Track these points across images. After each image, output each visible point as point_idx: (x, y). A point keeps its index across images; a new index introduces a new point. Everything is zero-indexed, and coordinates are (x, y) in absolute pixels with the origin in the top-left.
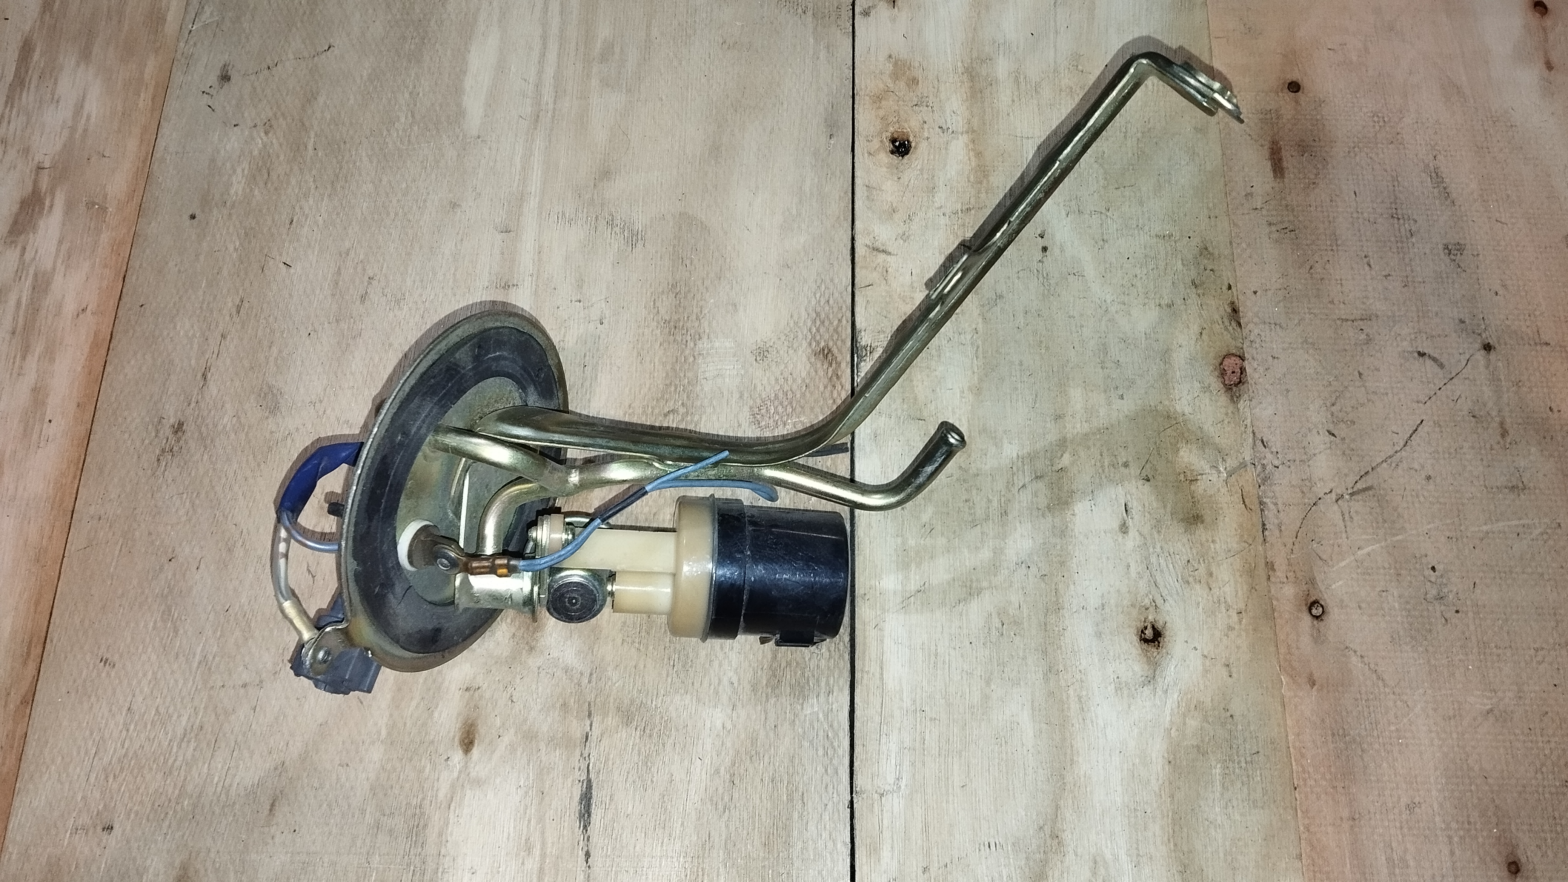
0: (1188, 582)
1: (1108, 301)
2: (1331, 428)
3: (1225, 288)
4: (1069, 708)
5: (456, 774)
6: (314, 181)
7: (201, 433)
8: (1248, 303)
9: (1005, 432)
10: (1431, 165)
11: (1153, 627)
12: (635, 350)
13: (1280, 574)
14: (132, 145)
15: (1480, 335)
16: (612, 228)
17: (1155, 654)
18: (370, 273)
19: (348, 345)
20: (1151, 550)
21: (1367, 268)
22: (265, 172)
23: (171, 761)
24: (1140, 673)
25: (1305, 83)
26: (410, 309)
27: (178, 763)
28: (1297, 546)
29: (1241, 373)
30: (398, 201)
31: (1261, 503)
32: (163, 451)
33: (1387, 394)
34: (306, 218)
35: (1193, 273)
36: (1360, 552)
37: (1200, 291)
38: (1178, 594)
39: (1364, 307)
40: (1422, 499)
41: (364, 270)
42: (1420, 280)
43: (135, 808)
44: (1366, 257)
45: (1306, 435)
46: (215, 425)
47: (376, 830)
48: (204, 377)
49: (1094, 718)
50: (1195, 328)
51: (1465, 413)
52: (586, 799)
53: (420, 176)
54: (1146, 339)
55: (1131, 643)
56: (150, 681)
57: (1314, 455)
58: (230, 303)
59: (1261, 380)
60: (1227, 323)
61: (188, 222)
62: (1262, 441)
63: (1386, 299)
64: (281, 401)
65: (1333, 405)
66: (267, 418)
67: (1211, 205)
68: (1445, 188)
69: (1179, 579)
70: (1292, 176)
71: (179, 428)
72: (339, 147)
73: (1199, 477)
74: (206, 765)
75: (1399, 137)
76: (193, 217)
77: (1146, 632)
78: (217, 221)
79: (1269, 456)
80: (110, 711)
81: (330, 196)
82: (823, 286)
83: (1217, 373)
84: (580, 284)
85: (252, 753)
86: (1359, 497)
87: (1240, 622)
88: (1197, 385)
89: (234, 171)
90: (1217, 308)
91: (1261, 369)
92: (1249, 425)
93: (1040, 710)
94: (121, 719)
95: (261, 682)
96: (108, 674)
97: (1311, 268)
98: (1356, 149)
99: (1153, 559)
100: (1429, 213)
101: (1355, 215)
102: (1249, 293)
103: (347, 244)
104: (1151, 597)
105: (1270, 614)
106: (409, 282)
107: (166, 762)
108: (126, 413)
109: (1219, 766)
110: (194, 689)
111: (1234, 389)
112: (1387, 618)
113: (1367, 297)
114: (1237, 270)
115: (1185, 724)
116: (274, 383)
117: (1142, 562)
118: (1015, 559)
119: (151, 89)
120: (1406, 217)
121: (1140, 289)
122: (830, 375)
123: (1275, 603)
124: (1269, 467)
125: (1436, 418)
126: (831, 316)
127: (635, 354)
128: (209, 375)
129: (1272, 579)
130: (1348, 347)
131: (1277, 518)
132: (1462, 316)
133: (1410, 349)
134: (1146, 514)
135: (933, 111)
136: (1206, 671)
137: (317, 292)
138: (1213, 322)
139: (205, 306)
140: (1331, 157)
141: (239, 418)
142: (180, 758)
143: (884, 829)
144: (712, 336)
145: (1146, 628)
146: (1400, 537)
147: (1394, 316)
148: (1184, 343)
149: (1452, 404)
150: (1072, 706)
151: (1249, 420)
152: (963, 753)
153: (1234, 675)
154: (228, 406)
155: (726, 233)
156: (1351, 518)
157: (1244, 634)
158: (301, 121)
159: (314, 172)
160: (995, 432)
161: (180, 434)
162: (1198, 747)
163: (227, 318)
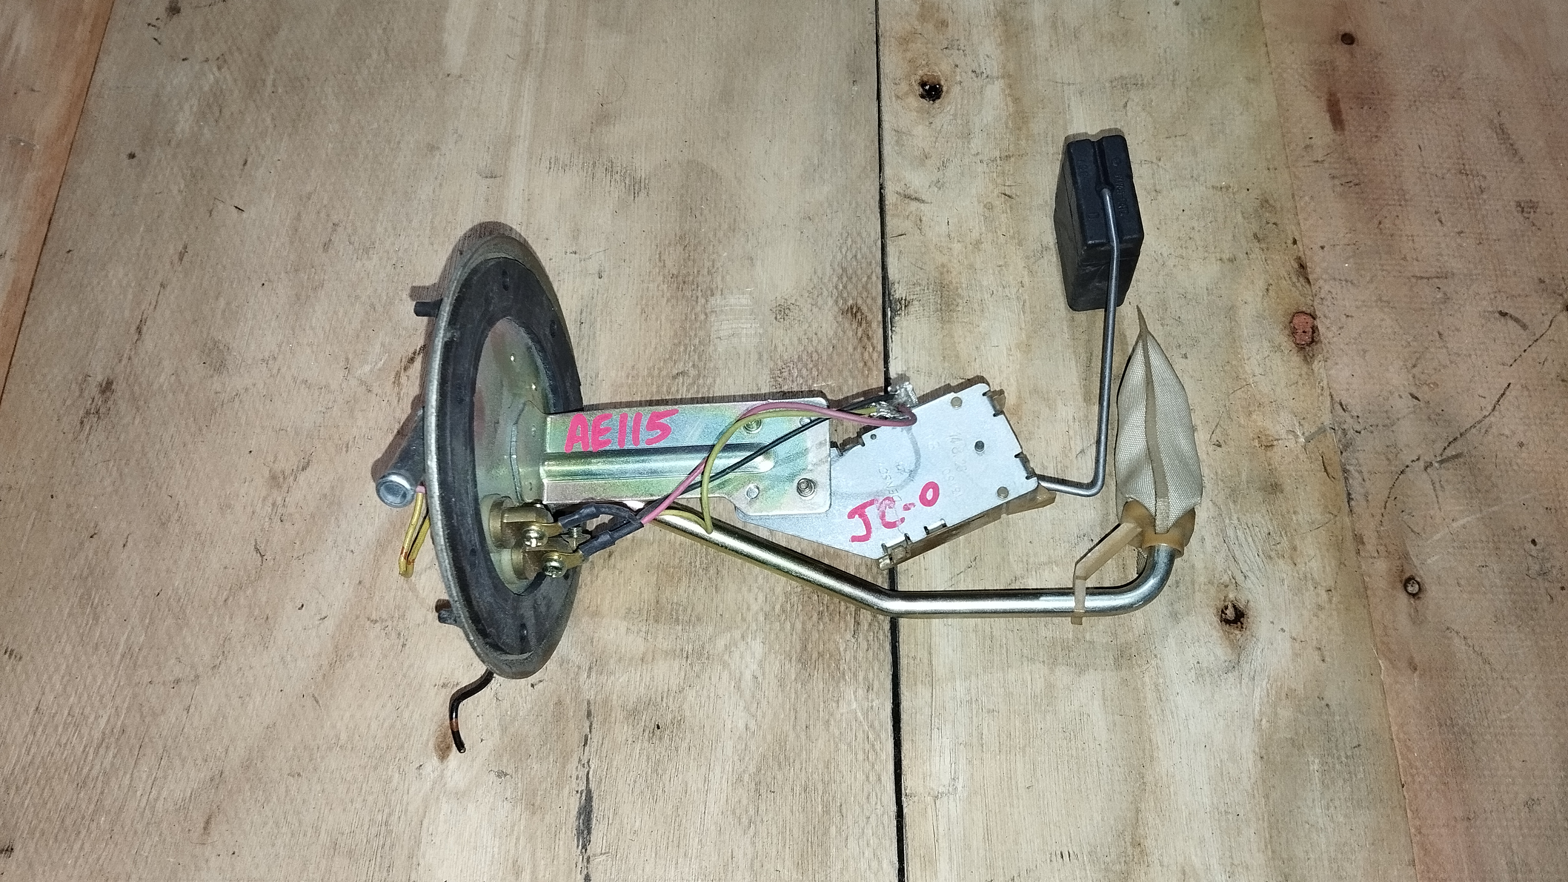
0: (1270, 557)
1: (1165, 255)
2: (1414, 390)
3: (1290, 242)
4: (1145, 698)
5: (429, 785)
6: (273, 119)
7: (133, 393)
8: (1316, 258)
9: (1059, 393)
10: (1495, 121)
11: (1234, 606)
12: (639, 307)
13: (1371, 546)
14: (65, 79)
15: (1561, 295)
16: (612, 176)
17: (1239, 636)
18: (335, 218)
19: (308, 297)
20: (1227, 521)
21: (1438, 223)
22: (216, 109)
23: (85, 771)
24: (1223, 658)
25: (1359, 35)
26: (380, 259)
27: (94, 772)
28: (1386, 517)
29: (1313, 332)
30: (368, 142)
31: (1345, 471)
32: (88, 413)
33: (1470, 355)
34: (263, 159)
35: (1255, 227)
36: (1455, 525)
37: (1264, 246)
38: (1260, 569)
39: (1439, 264)
40: (1516, 467)
41: (328, 216)
42: (1495, 237)
43: (42, 825)
44: (1436, 213)
45: (1388, 399)
46: (150, 385)
47: (332, 850)
48: (139, 330)
49: (1174, 709)
50: (1260, 284)
51: (1553, 375)
52: (586, 813)
53: (394, 116)
54: (1208, 294)
55: (1211, 625)
56: (63, 677)
57: (1398, 419)
58: (172, 250)
59: (1335, 339)
60: (1295, 280)
61: (127, 161)
62: (1341, 405)
63: (1461, 257)
64: (228, 357)
65: (1414, 366)
66: (212, 377)
67: (1269, 157)
68: (1512, 145)
69: (1261, 554)
70: (1352, 128)
71: (107, 387)
72: (303, 86)
73: (1275, 443)
74: (128, 776)
75: (1461, 92)
76: (132, 156)
77: (1227, 612)
78: (160, 161)
79: (1349, 420)
80: (15, 710)
81: (290, 135)
82: (850, 240)
83: (1287, 332)
84: (576, 234)
85: (184, 761)
86: (1448, 465)
87: (1330, 601)
88: (1266, 344)
89: (181, 108)
90: (1282, 263)
91: (1334, 329)
92: (1325, 387)
93: (1112, 700)
94: (26, 720)
95: (197, 677)
96: (13, 670)
97: (1380, 223)
98: (1417, 103)
99: (1230, 532)
100: (1498, 169)
101: (1422, 170)
102: (1316, 248)
103: (309, 188)
104: (1230, 573)
105: (1363, 591)
106: (380, 229)
107: (80, 770)
108: (46, 370)
109: (1317, 761)
110: (116, 685)
111: (1307, 348)
112: (1490, 596)
113: (1441, 255)
114: (1302, 224)
115: (1276, 714)
116: (220, 337)
117: (1217, 535)
118: (1076, 531)
119: (89, 22)
120: (1474, 172)
121: (1199, 243)
122: (860, 334)
123: (1367, 579)
124: (1351, 433)
125: (1524, 382)
126: (859, 272)
127: (639, 311)
128: (145, 329)
129: (1362, 553)
130: (1425, 306)
131: (1363, 488)
132: (1541, 276)
133: (1490, 309)
134: (1220, 483)
135: (965, 55)
136: (1296, 655)
137: (274, 238)
138: (1279, 278)
139: (142, 252)
140: (1392, 110)
141: (178, 376)
142: (98, 767)
143: (940, 837)
144: (725, 291)
145: (1226, 608)
146: (1496, 508)
147: (1471, 275)
148: (1250, 299)
149: (1539, 367)
150: (1149, 696)
151: (1325, 382)
152: (1027, 749)
153: (1327, 659)
154: (166, 363)
155: (739, 182)
156: (1442, 487)
157: (1335, 613)
158: (259, 55)
159: (273, 110)
160: (1048, 393)
161: (108, 394)
162: (1293, 741)
163: (168, 266)
